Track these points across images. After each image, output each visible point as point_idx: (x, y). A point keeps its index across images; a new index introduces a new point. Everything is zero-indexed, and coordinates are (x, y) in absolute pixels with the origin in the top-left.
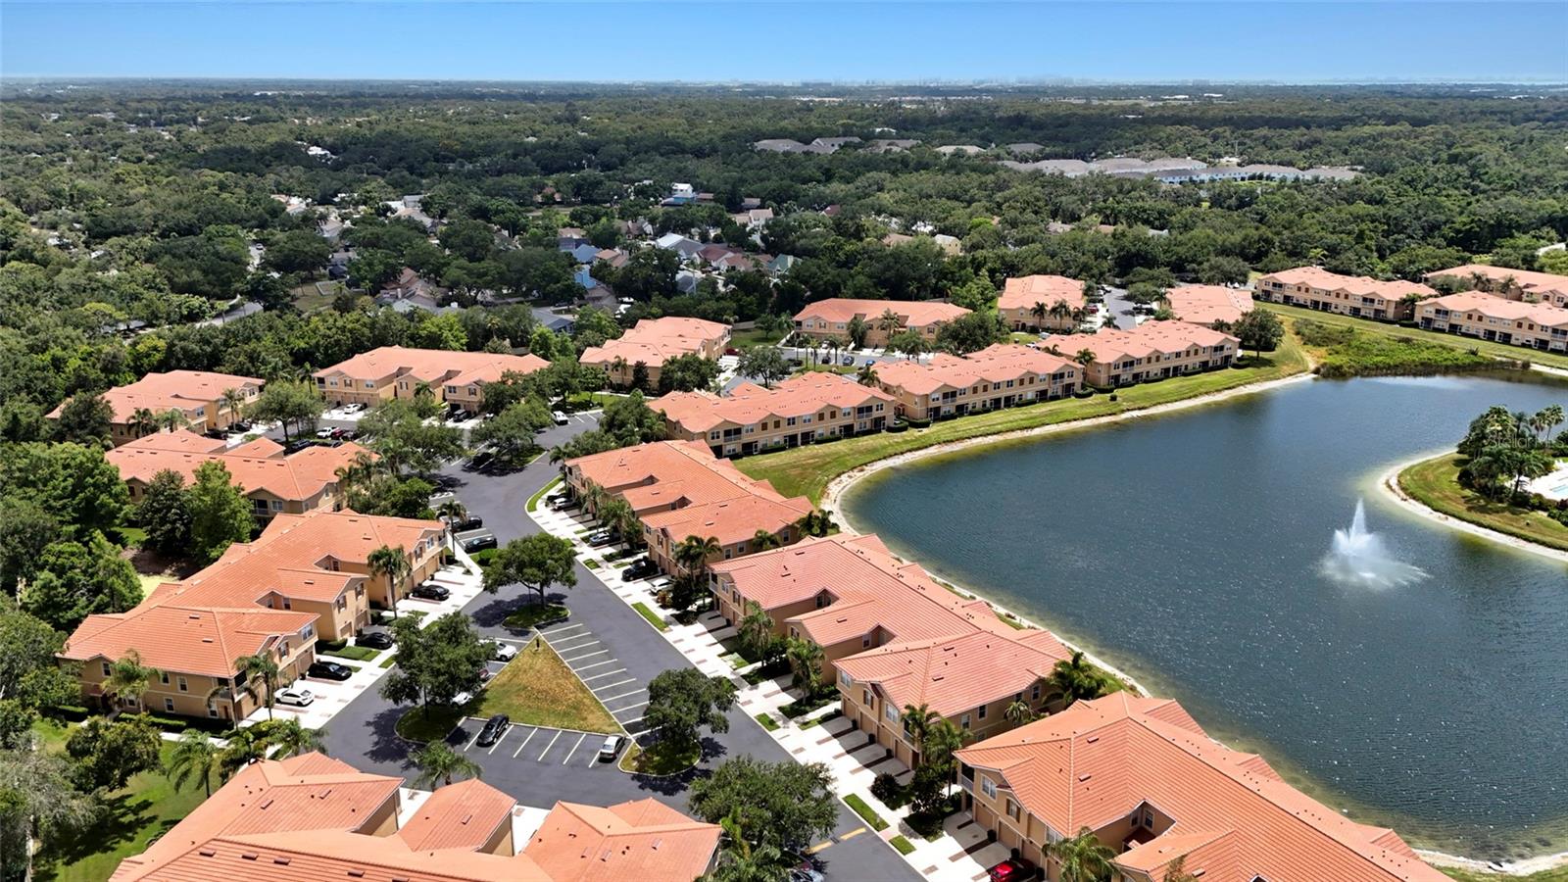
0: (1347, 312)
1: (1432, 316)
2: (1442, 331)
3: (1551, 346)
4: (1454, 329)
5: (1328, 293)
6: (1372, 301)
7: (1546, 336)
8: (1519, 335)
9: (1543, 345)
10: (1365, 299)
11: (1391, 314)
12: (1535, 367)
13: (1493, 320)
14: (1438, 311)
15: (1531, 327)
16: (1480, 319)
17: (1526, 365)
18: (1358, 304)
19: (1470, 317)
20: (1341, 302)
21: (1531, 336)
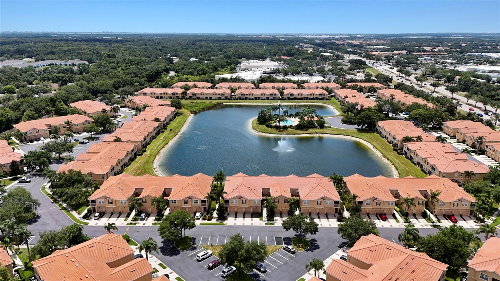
0: (168, 98)
1: (192, 95)
2: (195, 99)
3: (221, 98)
4: (198, 98)
5: (161, 94)
6: (175, 94)
7: (220, 96)
8: (214, 97)
9: (219, 98)
10: (172, 94)
11: (180, 97)
12: (224, 104)
13: (207, 94)
14: (193, 94)
15: (216, 94)
16: (204, 94)
17: (222, 103)
18: (171, 96)
19: (201, 94)
20: (165, 96)
21: (216, 97)
